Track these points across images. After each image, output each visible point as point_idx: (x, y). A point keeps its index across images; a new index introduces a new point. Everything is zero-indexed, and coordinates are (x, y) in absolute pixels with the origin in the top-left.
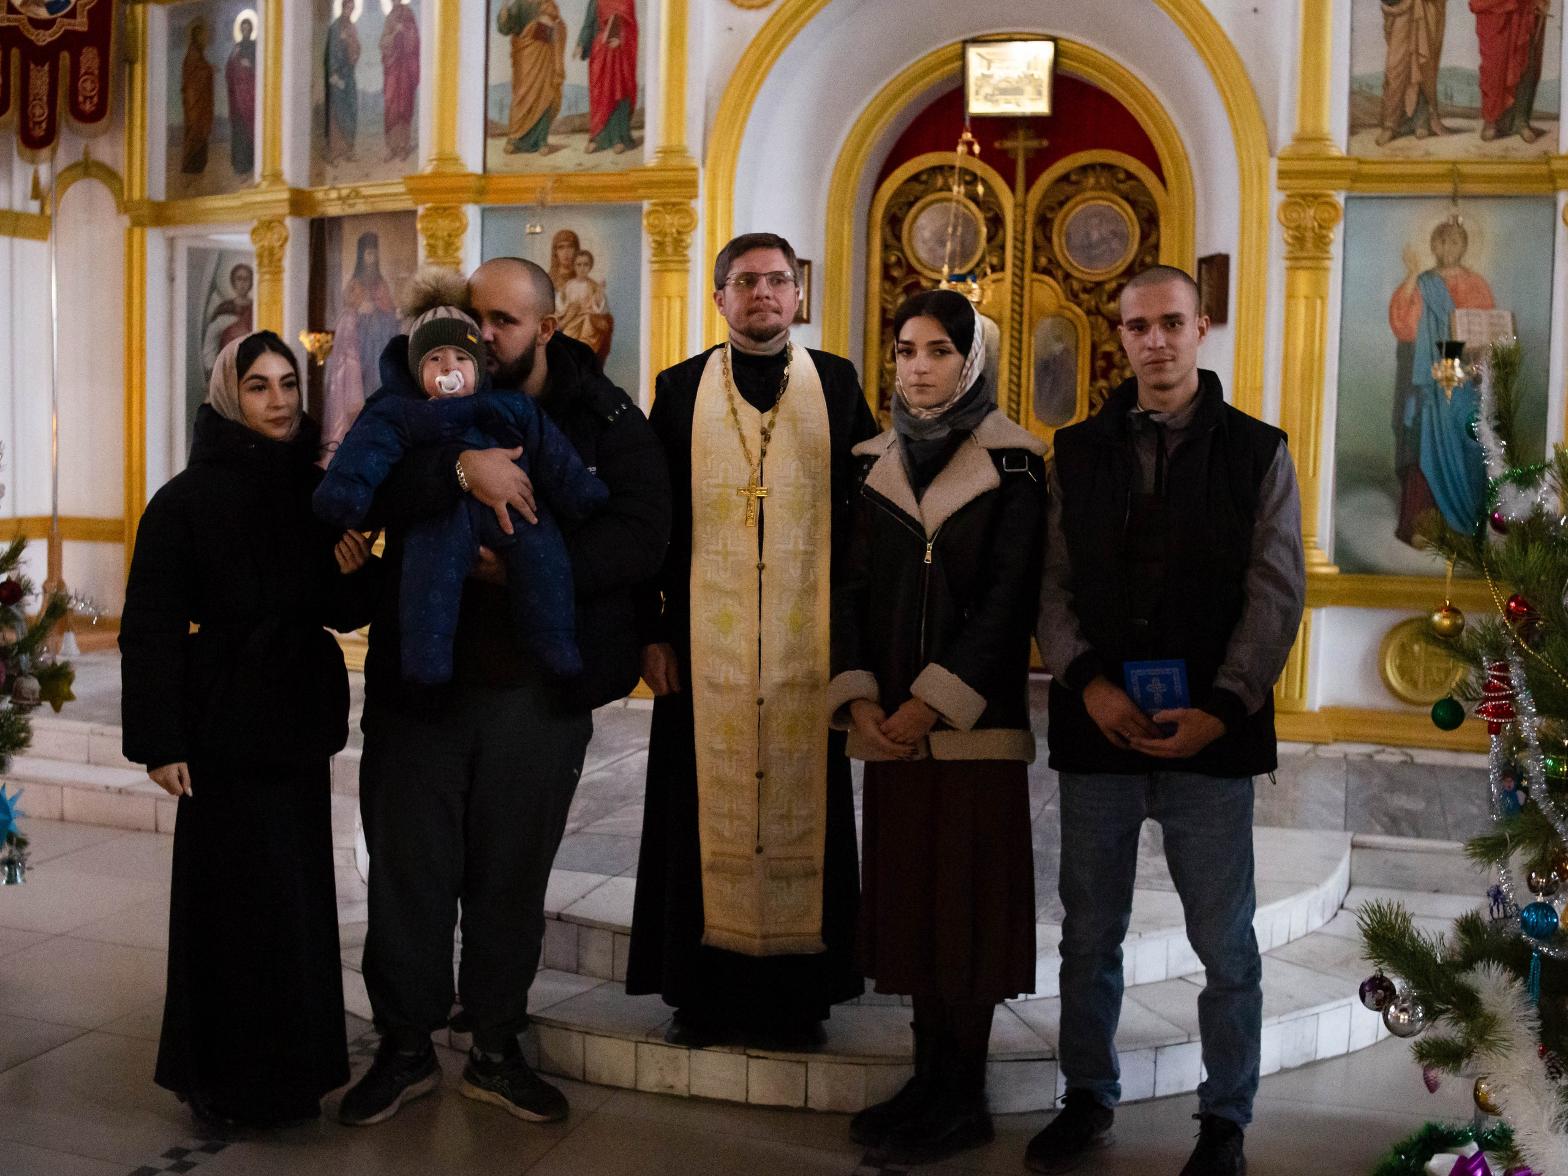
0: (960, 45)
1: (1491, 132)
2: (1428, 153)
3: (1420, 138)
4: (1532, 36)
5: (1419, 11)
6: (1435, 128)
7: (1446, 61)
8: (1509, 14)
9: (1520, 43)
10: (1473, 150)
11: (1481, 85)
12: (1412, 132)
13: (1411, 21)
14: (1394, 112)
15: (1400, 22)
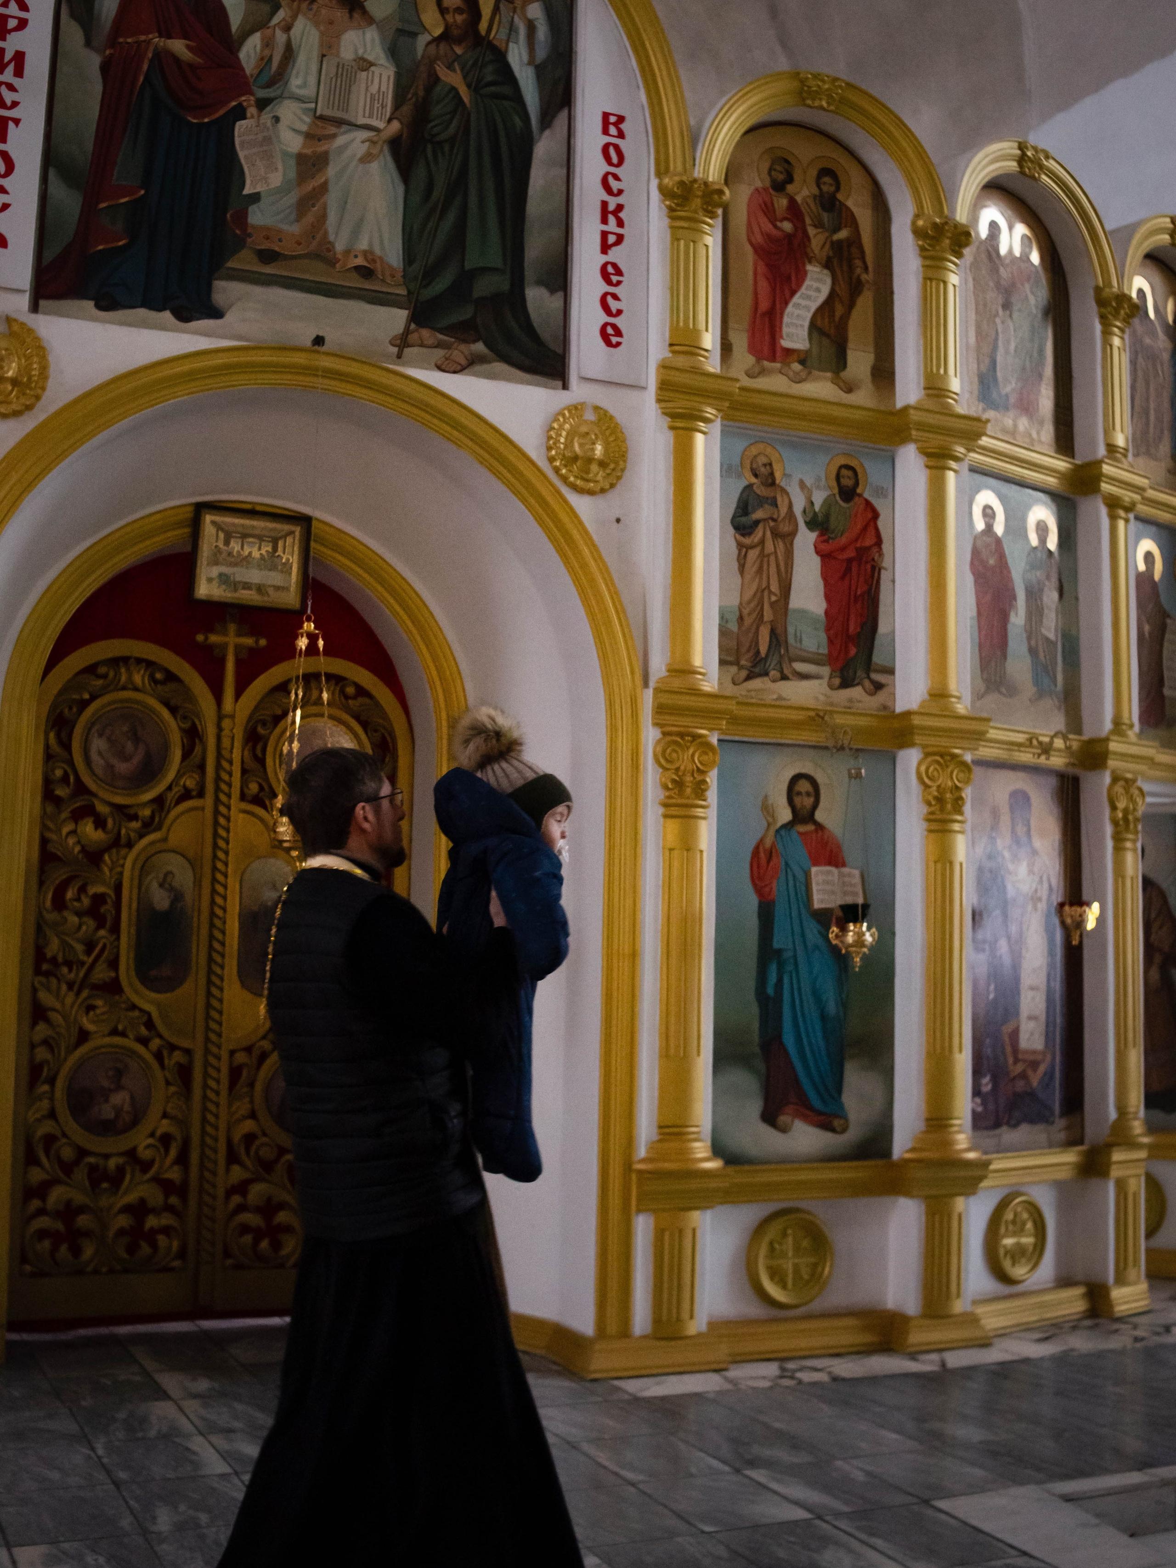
0: (191, 509)
1: (837, 681)
2: (780, 698)
3: (774, 681)
4: (870, 589)
5: (769, 546)
6: (786, 671)
7: (796, 602)
8: (850, 561)
9: (859, 593)
10: (822, 698)
11: (828, 629)
12: (766, 674)
13: (762, 556)
14: (748, 651)
15: (753, 554)
